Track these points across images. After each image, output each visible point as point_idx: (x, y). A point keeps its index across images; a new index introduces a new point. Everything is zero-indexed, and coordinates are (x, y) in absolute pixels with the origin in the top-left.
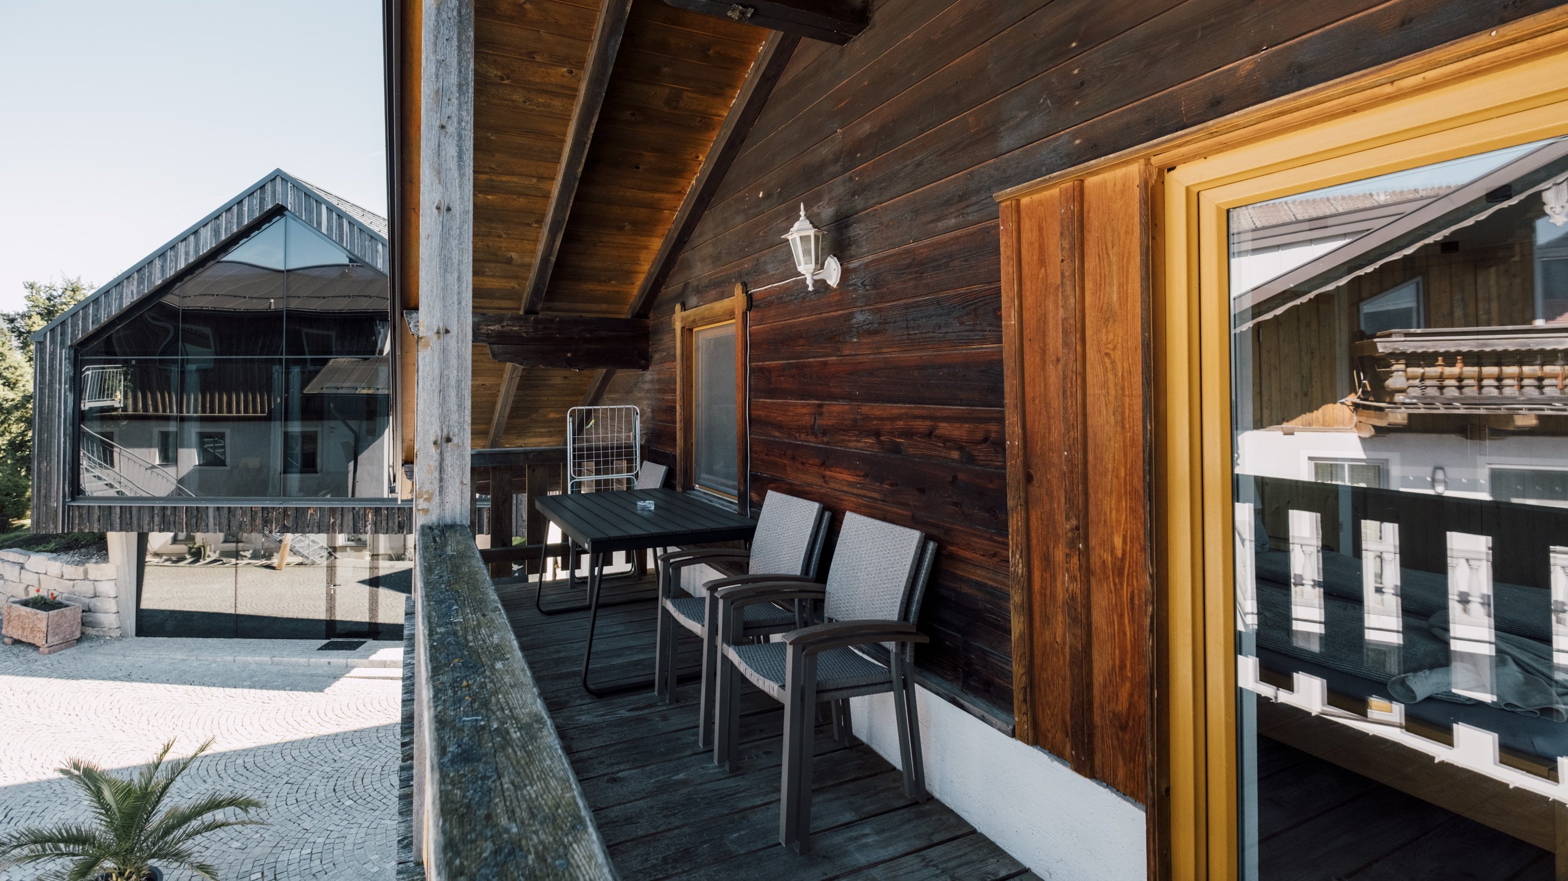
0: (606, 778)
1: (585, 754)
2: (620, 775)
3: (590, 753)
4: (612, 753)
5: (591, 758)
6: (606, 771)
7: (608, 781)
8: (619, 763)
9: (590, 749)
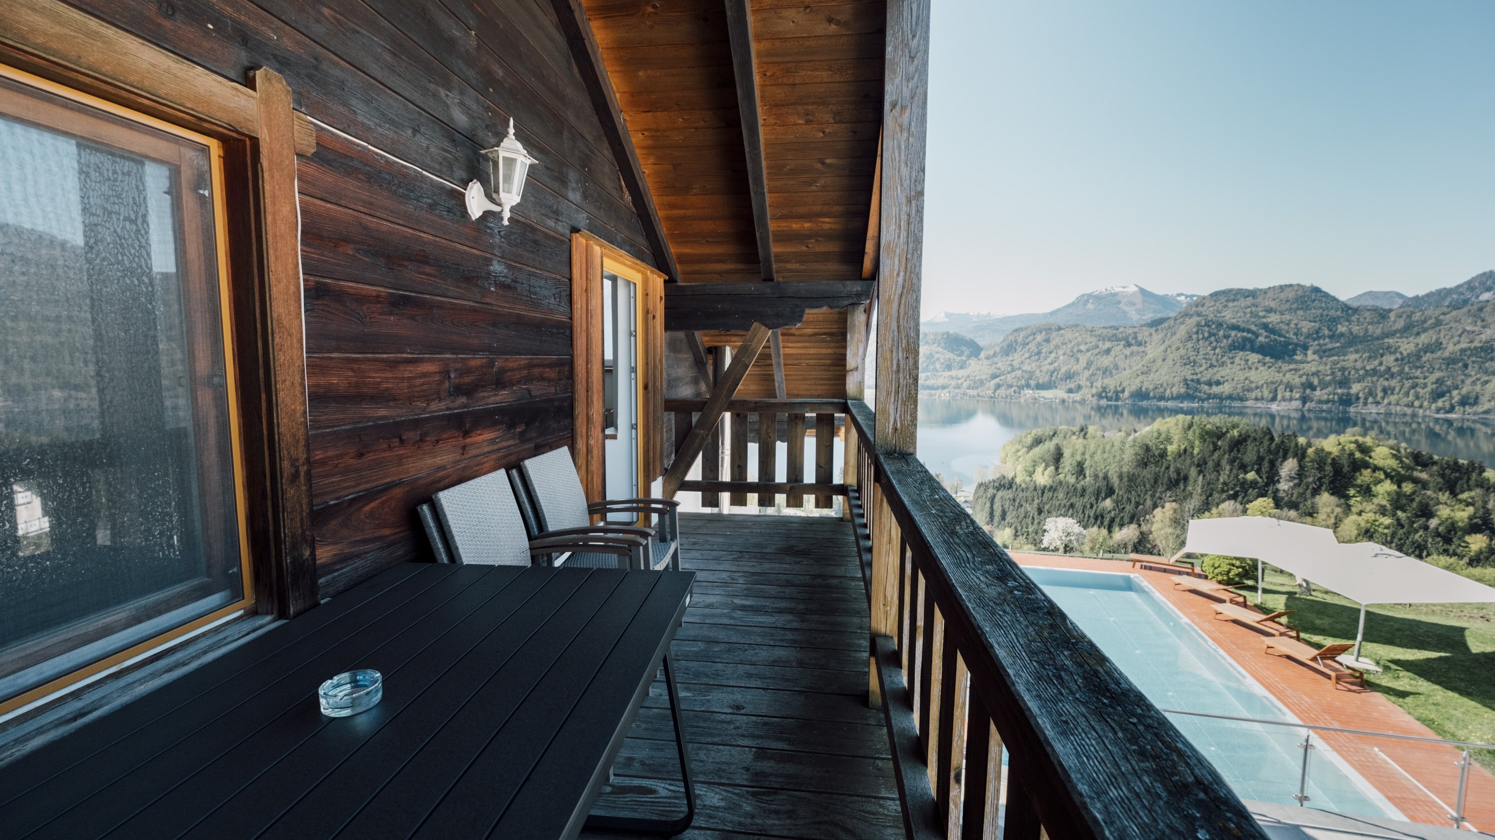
0: (742, 712)
1: (746, 742)
2: (730, 711)
3: (741, 743)
4: (719, 735)
5: (743, 736)
6: (739, 717)
7: (744, 708)
8: (723, 722)
9: (739, 746)
